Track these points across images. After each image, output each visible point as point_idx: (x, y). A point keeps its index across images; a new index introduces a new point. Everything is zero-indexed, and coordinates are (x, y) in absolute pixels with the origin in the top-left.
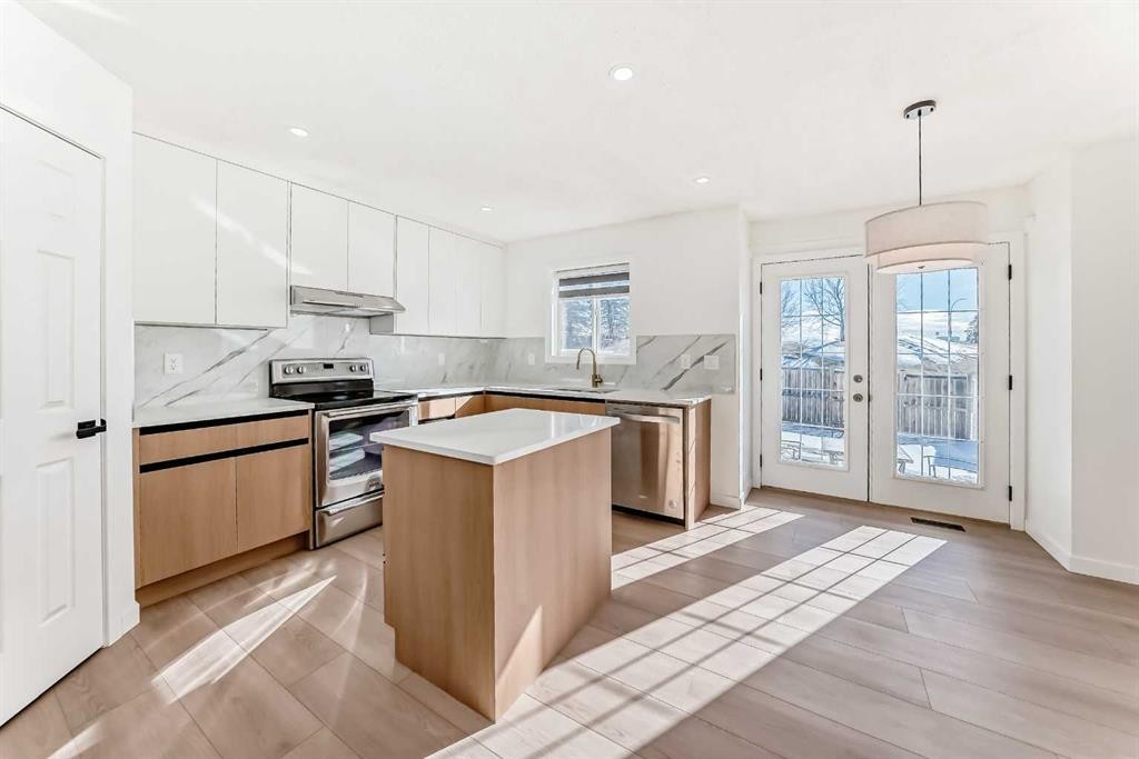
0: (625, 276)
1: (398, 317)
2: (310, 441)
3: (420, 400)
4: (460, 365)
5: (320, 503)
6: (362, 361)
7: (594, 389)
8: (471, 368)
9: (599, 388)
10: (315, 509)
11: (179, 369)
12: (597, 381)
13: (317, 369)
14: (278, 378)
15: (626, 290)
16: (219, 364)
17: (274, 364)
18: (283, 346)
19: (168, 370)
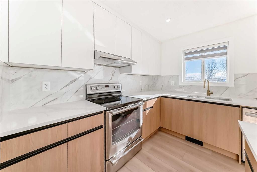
0: (225, 48)
1: (133, 67)
2: (104, 126)
3: (144, 101)
4: (146, 85)
5: (108, 157)
6: (118, 84)
7: (208, 97)
8: (148, 86)
9: (211, 96)
10: (106, 161)
11: (49, 89)
12: (209, 93)
13: (103, 88)
14: (89, 92)
15: (225, 54)
16: (66, 86)
17: (87, 85)
18: (91, 78)
19: (44, 89)
